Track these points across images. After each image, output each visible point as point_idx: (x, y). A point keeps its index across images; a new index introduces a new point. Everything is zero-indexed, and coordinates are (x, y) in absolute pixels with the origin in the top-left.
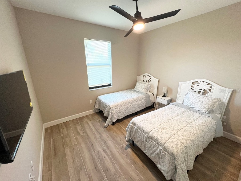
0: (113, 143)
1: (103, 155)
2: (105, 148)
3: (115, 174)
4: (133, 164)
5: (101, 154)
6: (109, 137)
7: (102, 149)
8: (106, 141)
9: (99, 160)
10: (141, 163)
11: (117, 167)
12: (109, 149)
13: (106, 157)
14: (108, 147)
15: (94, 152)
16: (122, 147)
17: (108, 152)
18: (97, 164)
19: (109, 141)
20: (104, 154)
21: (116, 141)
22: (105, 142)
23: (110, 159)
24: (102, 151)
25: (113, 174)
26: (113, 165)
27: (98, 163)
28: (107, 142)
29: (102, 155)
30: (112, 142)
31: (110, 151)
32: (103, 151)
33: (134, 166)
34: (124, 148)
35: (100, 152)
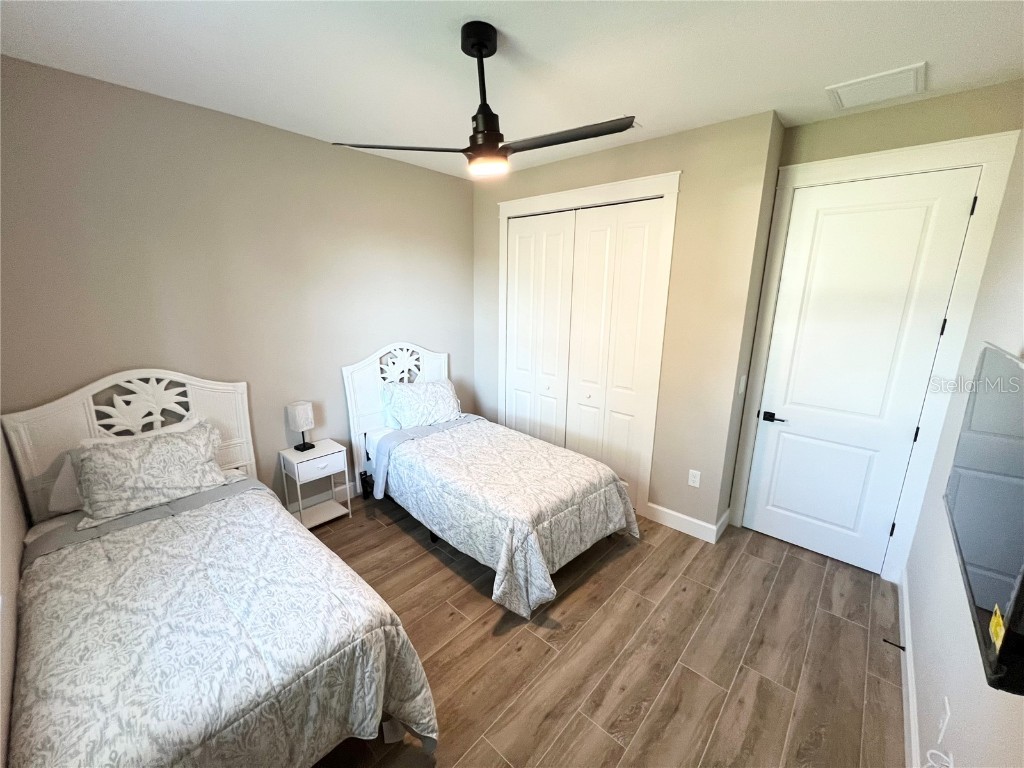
0: (545, 677)
1: (617, 701)
2: (583, 702)
3: (654, 642)
4: (601, 601)
5: (615, 711)
6: (511, 710)
7: (592, 715)
8: (544, 714)
9: (647, 709)
10: (587, 585)
11: (631, 640)
12: (580, 687)
13: (618, 682)
14: (575, 692)
15: (622, 749)
16: (551, 638)
17: (594, 684)
18: (660, 707)
19: (540, 698)
20: (613, 699)
21: (528, 667)
22: (547, 716)
23: (619, 666)
24: (603, 714)
25: (656, 646)
26: (632, 653)
27: (657, 704)
28: (546, 708)
29: (619, 706)
30: (537, 681)
31: (586, 679)
32: (601, 709)
33: (606, 599)
34: (552, 632)
35: (613, 719)
